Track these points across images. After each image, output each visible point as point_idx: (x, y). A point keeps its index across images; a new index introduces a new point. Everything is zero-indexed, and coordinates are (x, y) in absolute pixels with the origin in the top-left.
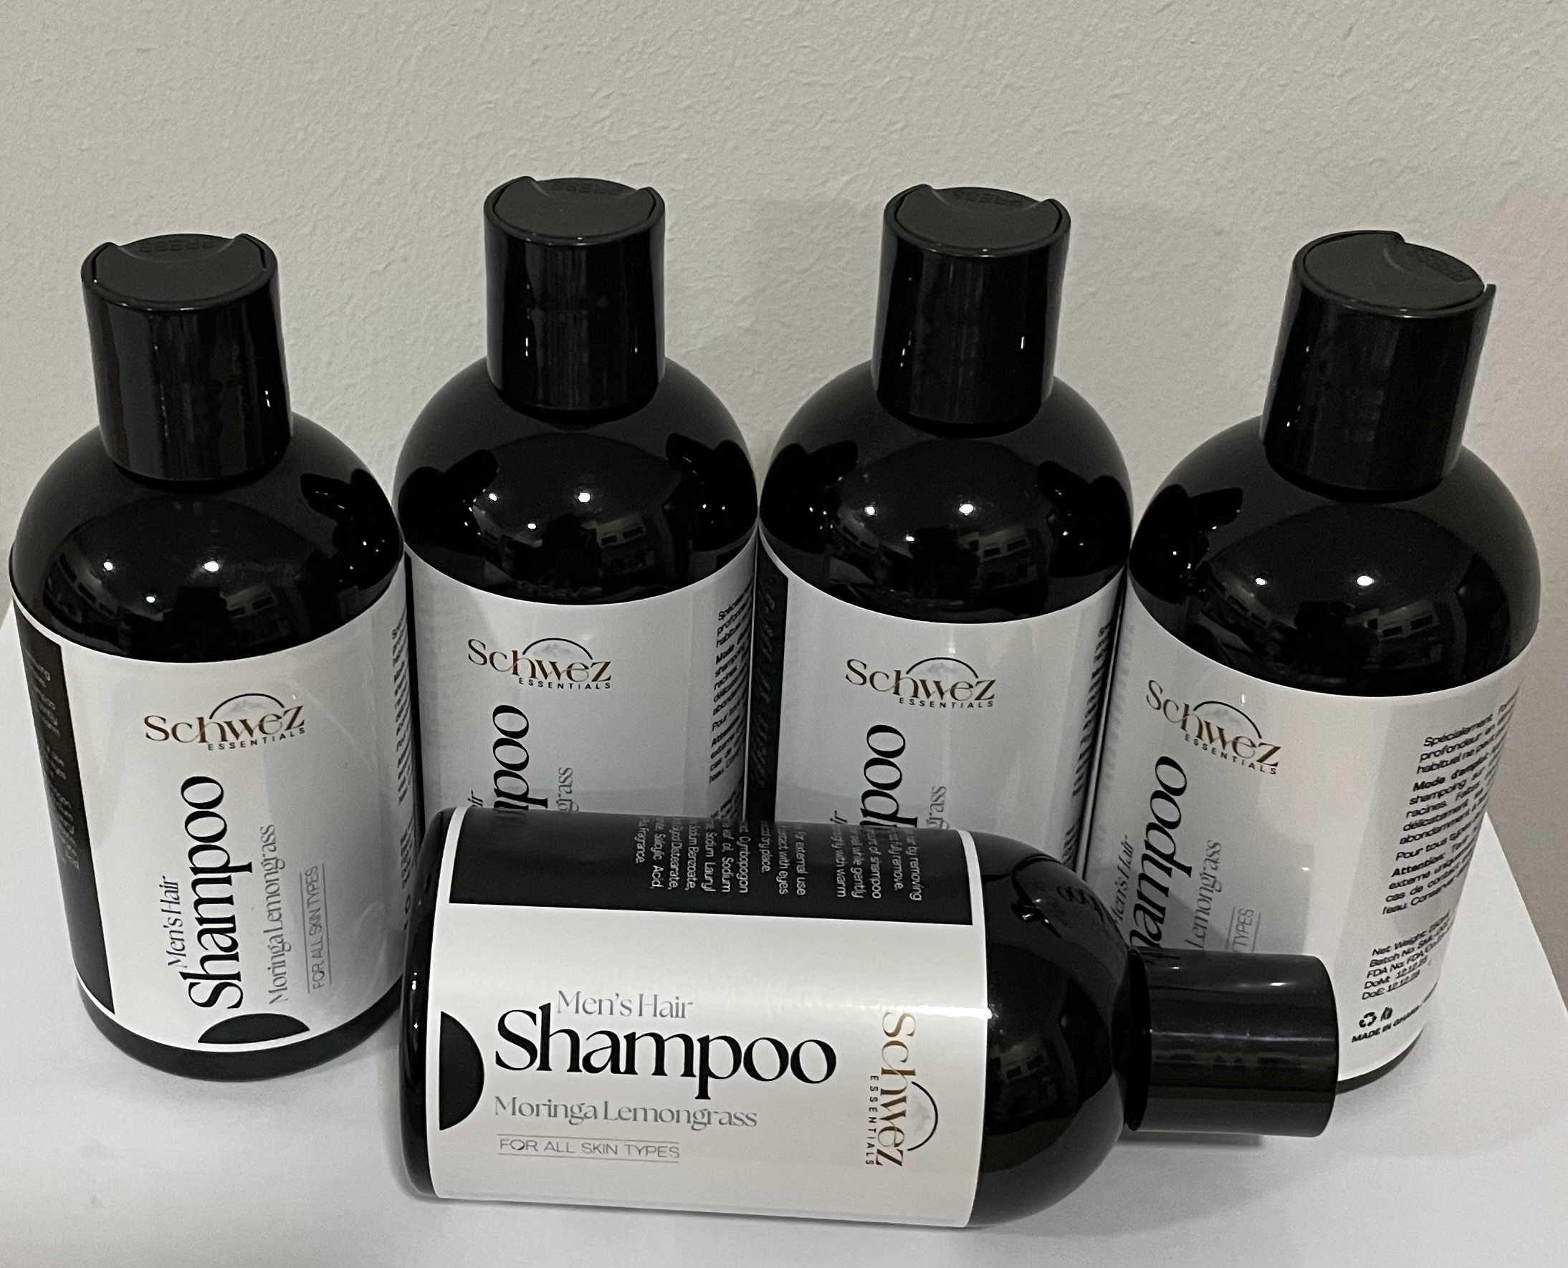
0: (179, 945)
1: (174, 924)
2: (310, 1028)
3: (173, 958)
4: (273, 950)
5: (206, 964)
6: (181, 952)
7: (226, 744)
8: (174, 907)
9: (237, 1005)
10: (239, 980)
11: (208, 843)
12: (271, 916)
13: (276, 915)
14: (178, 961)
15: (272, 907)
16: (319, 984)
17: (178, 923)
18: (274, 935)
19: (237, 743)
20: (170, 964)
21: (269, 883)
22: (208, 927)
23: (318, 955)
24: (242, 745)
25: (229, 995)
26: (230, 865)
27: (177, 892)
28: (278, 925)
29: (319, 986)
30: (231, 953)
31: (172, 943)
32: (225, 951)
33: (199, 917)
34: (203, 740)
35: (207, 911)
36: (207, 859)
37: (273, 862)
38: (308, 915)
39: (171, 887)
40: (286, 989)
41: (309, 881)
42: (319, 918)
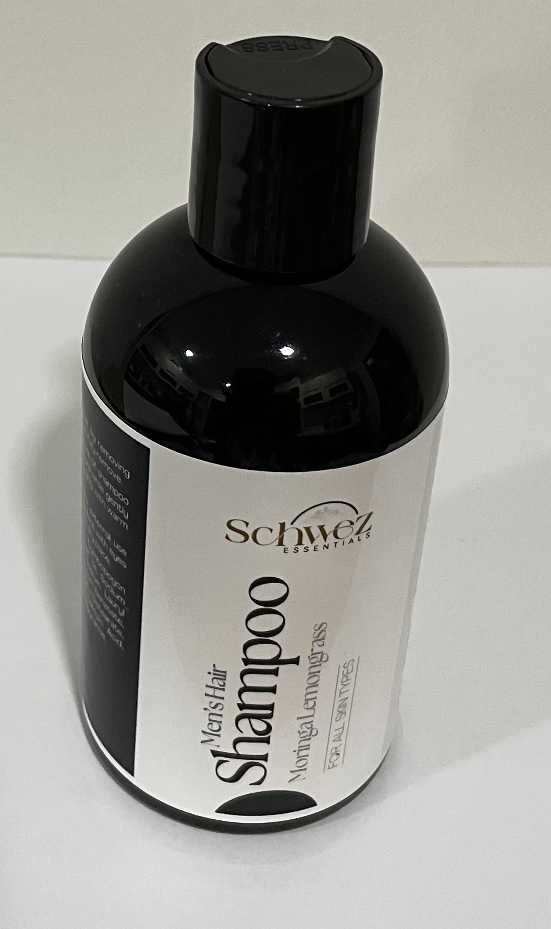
0: (216, 726)
1: (215, 707)
2: (318, 803)
3: (206, 738)
4: (302, 736)
5: (239, 746)
6: (217, 733)
7: (301, 548)
8: (219, 693)
9: (259, 783)
10: (266, 761)
11: (264, 638)
12: (306, 705)
13: (311, 703)
14: (212, 740)
15: (308, 697)
16: (333, 765)
17: (220, 707)
18: (304, 722)
19: (311, 547)
20: (202, 742)
21: (311, 675)
22: (247, 712)
23: (338, 739)
24: (315, 549)
25: (254, 773)
26: (280, 658)
27: (225, 680)
28: (311, 712)
29: (333, 766)
30: (264, 737)
31: (209, 724)
32: (259, 735)
33: (241, 703)
34: (281, 543)
35: (250, 698)
36: (259, 652)
37: (319, 656)
38: (337, 704)
39: (220, 675)
40: (305, 769)
41: (345, 673)
42: (345, 706)
